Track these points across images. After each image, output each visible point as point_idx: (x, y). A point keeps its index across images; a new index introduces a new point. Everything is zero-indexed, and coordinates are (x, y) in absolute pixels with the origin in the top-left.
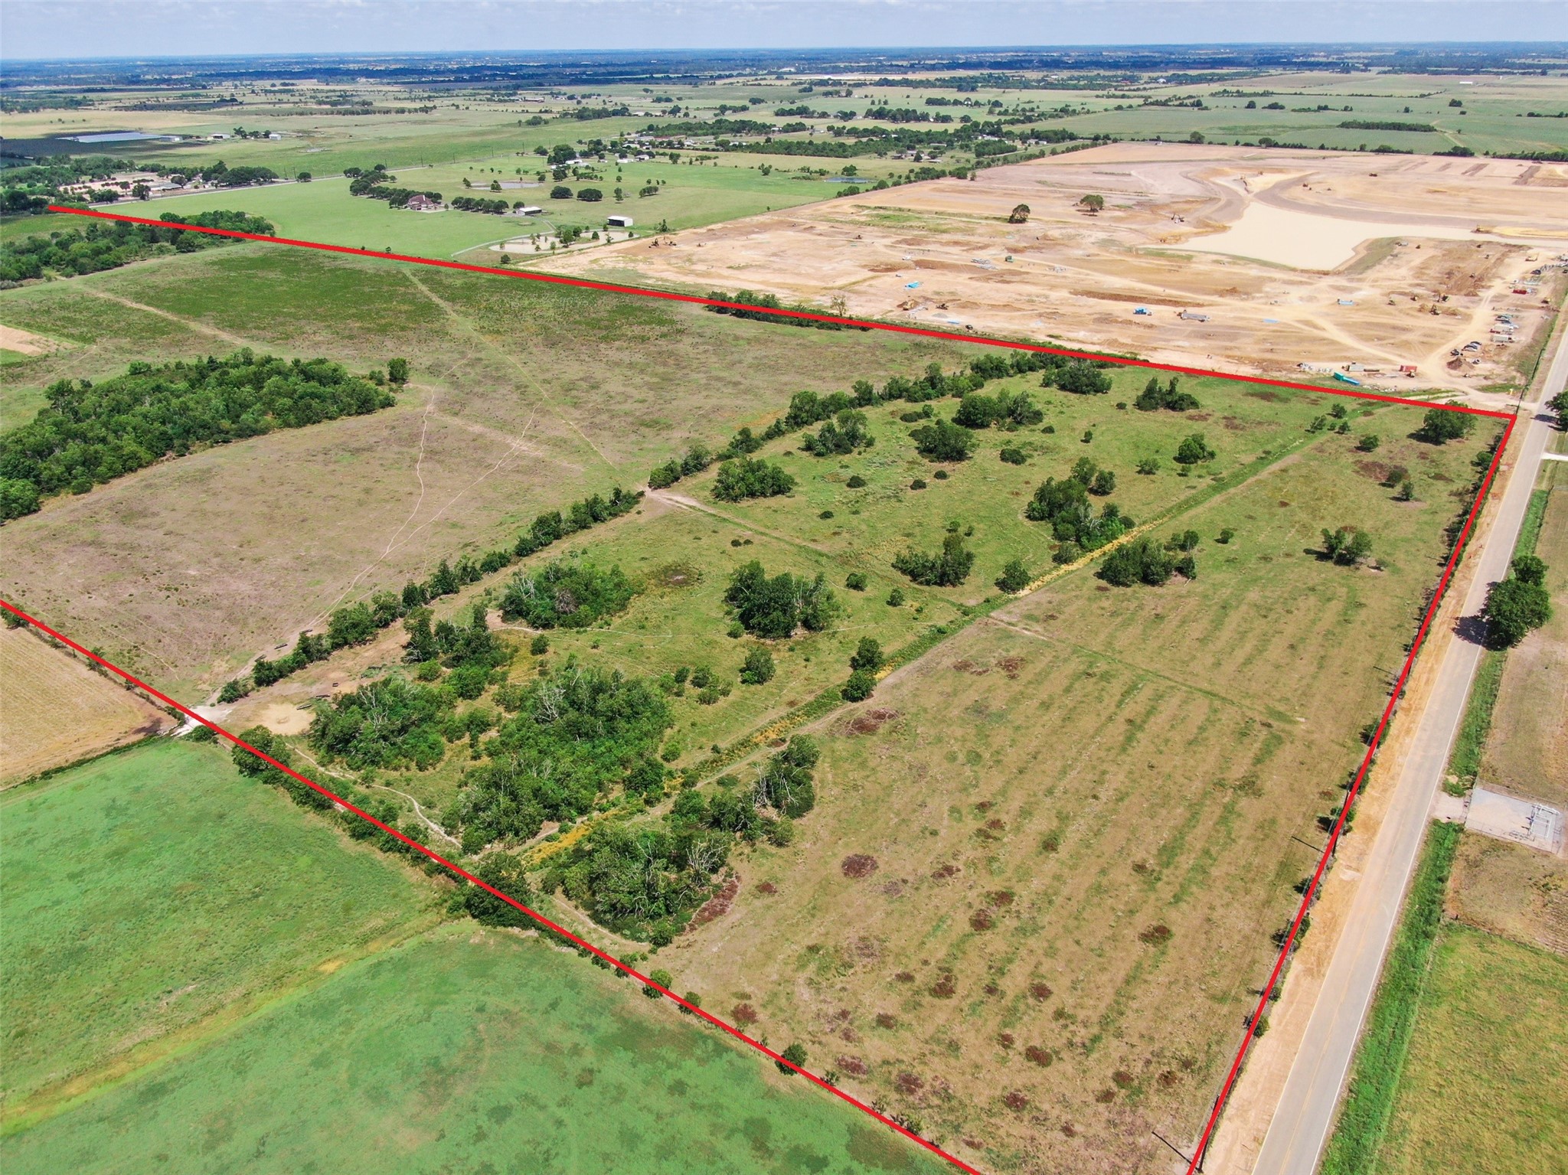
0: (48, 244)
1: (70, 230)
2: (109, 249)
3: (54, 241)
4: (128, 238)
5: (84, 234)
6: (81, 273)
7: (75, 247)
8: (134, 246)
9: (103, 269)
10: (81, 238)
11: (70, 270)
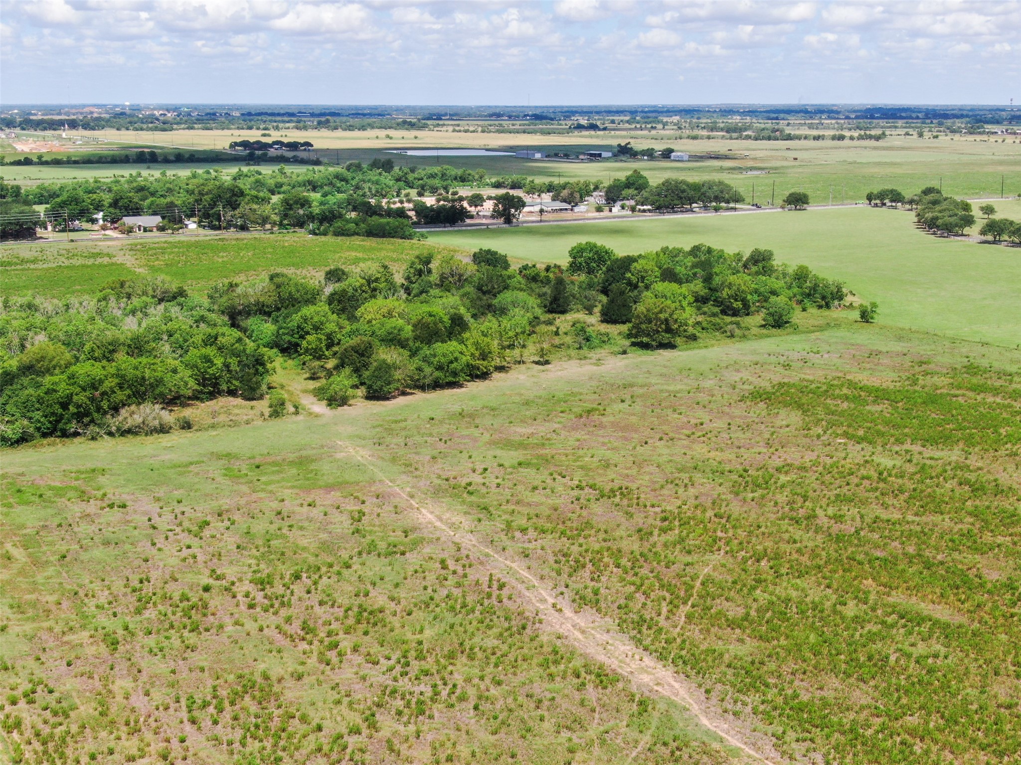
0: (311, 298)
1: (372, 268)
2: (457, 326)
3: (329, 290)
4: (506, 297)
5: (399, 279)
6: (374, 395)
7: (371, 310)
8: (519, 318)
9: (437, 385)
10: (392, 287)
11: (343, 380)
